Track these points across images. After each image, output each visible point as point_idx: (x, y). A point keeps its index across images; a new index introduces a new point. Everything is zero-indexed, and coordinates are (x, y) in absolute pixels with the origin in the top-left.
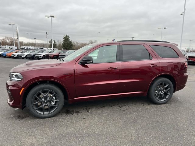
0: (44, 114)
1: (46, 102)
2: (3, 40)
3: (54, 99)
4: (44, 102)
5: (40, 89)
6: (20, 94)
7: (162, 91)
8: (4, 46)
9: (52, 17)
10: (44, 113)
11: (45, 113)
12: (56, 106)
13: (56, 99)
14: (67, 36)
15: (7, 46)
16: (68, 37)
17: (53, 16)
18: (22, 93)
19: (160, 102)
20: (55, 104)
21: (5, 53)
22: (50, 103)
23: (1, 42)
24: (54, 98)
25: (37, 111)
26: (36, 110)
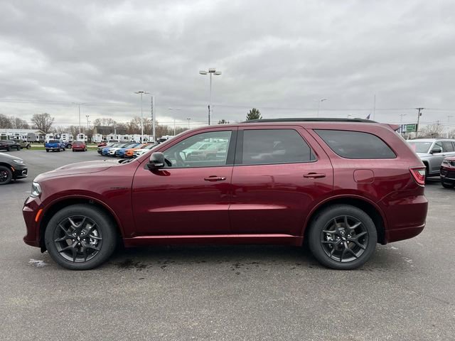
0: (74, 262)
1: (79, 239)
2: (132, 123)
3: (96, 234)
4: (76, 239)
5: (70, 214)
6: (36, 220)
7: (344, 239)
8: (131, 136)
9: (212, 74)
10: (74, 260)
11: (78, 260)
12: (98, 249)
13: (98, 236)
14: (254, 111)
15: (135, 135)
16: (258, 112)
17: (214, 72)
18: (38, 219)
19: (338, 264)
20: (96, 245)
21: (123, 150)
22: (88, 242)
23: (128, 128)
24: (95, 232)
25: (63, 254)
26: (61, 252)
